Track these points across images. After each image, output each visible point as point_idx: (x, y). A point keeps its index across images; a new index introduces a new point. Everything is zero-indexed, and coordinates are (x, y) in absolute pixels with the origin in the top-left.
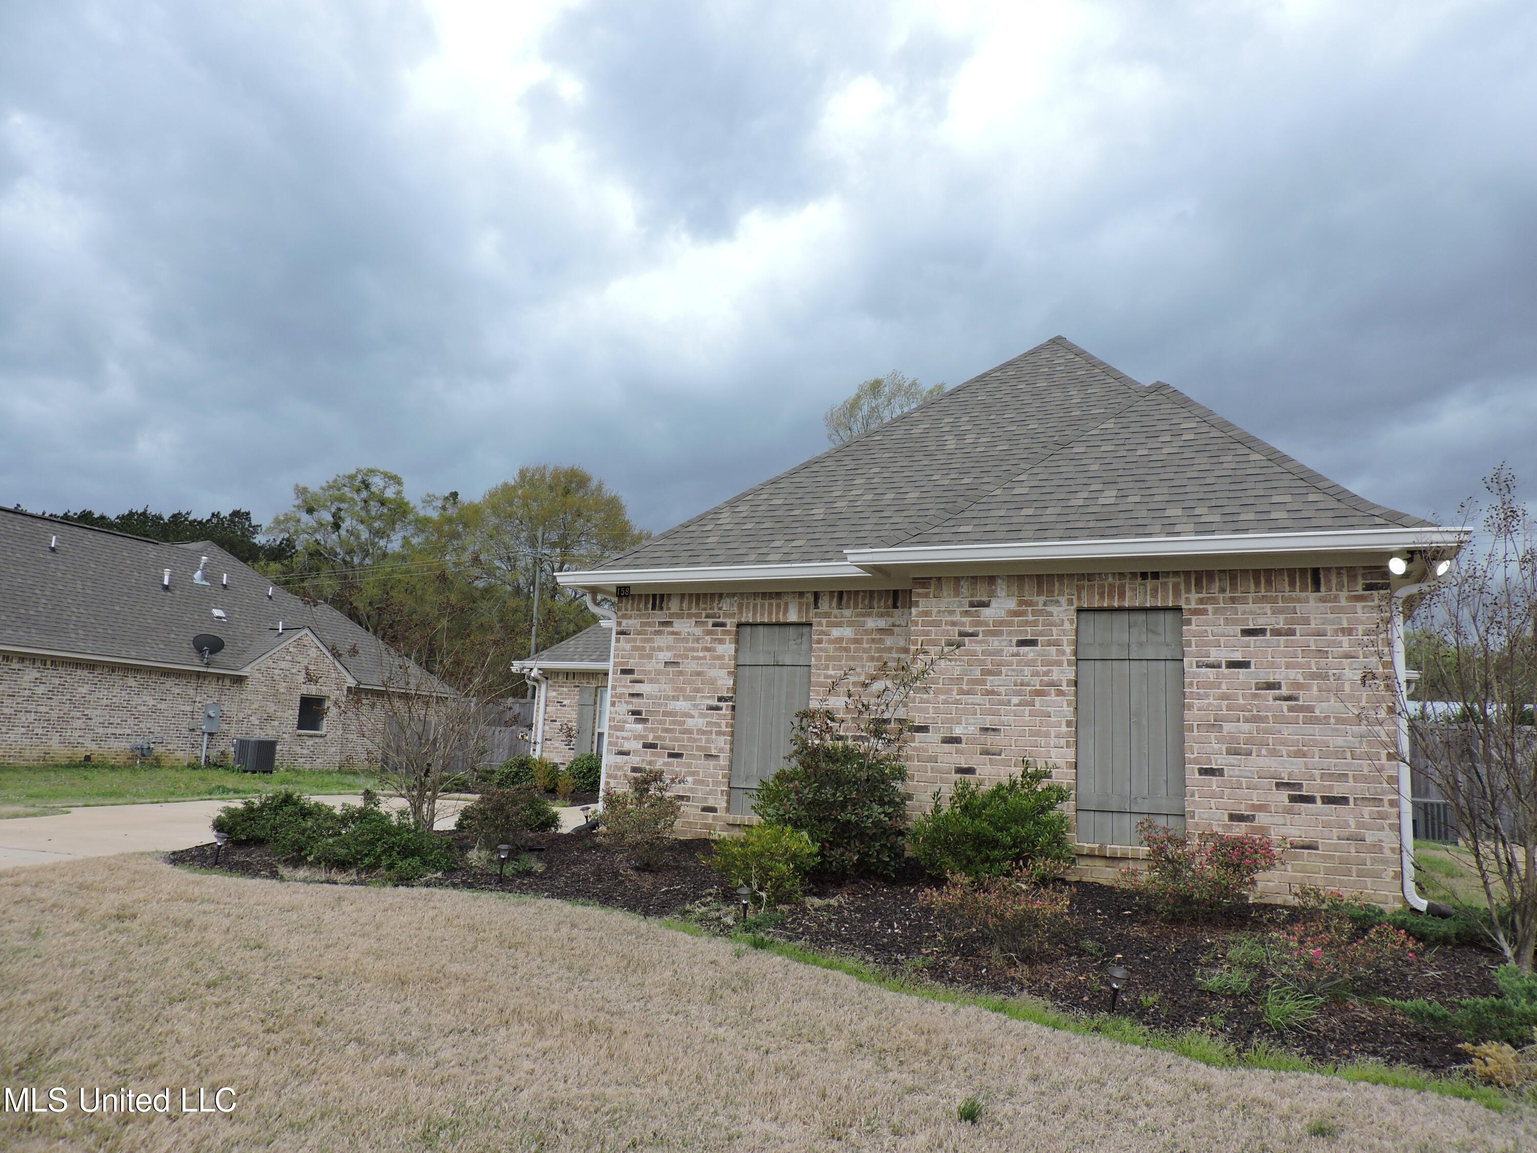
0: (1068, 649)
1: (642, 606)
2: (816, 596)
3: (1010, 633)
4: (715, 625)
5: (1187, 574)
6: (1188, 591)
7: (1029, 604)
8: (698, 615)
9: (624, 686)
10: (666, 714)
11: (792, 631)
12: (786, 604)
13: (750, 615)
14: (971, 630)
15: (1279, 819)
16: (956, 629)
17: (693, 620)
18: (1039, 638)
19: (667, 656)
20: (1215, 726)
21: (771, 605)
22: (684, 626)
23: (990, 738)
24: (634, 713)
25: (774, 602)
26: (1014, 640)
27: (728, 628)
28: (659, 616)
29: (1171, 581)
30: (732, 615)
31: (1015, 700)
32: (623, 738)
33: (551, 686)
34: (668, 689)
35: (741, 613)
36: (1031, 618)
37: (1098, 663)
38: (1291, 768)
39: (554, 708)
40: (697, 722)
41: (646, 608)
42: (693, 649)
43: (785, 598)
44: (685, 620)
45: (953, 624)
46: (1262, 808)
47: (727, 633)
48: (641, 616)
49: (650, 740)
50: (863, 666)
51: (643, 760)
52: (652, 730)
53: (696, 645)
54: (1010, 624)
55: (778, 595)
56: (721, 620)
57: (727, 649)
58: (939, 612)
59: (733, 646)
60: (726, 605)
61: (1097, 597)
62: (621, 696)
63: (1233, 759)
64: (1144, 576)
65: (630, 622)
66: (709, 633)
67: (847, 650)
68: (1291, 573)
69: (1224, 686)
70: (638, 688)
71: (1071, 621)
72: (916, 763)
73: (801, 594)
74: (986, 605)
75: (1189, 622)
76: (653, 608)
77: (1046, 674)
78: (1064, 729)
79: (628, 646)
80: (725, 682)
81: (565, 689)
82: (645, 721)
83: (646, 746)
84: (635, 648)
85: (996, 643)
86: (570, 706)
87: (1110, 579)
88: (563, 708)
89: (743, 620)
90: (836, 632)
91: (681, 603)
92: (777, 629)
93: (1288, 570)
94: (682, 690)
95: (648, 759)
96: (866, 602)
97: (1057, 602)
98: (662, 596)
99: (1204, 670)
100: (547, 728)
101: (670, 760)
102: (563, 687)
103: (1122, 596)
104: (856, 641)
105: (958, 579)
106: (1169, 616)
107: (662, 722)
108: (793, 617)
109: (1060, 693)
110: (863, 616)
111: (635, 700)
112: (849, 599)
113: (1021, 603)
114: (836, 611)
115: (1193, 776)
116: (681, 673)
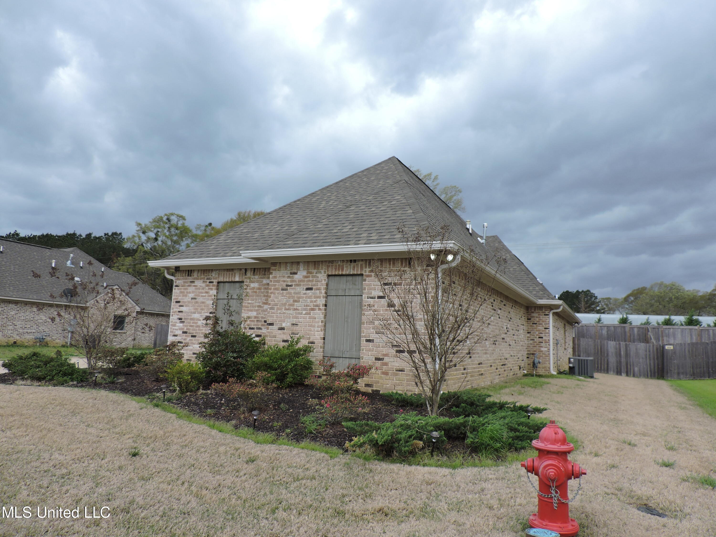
0: (323, 291)
1: (184, 275)
2: (246, 270)
3: (303, 285)
4: (210, 282)
5: (366, 260)
6: (366, 267)
7: (311, 273)
8: (204, 278)
9: (176, 308)
10: (191, 319)
12: (235, 273)
13: (222, 278)
14: (290, 284)
15: (392, 360)
16: (285, 283)
17: (202, 280)
18: (314, 287)
19: (191, 295)
20: (372, 322)
21: (229, 274)
22: (199, 283)
23: (295, 328)
24: (180, 319)
25: (231, 273)
26: (305, 288)
27: (214, 284)
28: (190, 279)
29: (360, 263)
30: (216, 278)
31: (304, 312)
32: (175, 329)
34: (192, 309)
35: (219, 278)
36: (311, 279)
37: (335, 297)
38: (397, 339)
40: (202, 323)
41: (185, 276)
42: (202, 293)
43: (235, 271)
44: (199, 281)
45: (284, 281)
46: (387, 355)
47: (213, 286)
48: (183, 279)
49: (185, 330)
50: (261, 299)
51: (182, 339)
52: (186, 326)
53: (203, 291)
54: (304, 281)
55: (232, 270)
56: (212, 280)
57: (214, 292)
58: (280, 276)
59: (216, 291)
60: (214, 274)
61: (334, 270)
62: (176, 312)
63: (377, 336)
64: (351, 261)
65: (180, 281)
66: (207, 286)
67: (256, 292)
68: (402, 259)
69: (376, 306)
70: (182, 309)
71: (325, 280)
72: (269, 338)
73: (241, 269)
74: (296, 273)
75: (365, 280)
76: (188, 276)
77: (315, 302)
78: (320, 324)
79: (178, 291)
80: (212, 306)
82: (183, 322)
83: (183, 332)
84: (181, 292)
85: (299, 289)
87: (339, 263)
89: (220, 280)
90: (252, 285)
91: (198, 273)
92: (232, 284)
93: (401, 258)
94: (197, 309)
95: (184, 338)
97: (320, 272)
98: (191, 270)
99: (369, 300)
101: (192, 338)
103: (343, 270)
104: (259, 289)
105: (286, 263)
106: (359, 278)
107: (189, 323)
108: (237, 279)
109: (320, 309)
110: (262, 278)
111: (180, 314)
112: (257, 271)
113: (308, 273)
114: (252, 276)
115: (363, 342)
116: (197, 302)
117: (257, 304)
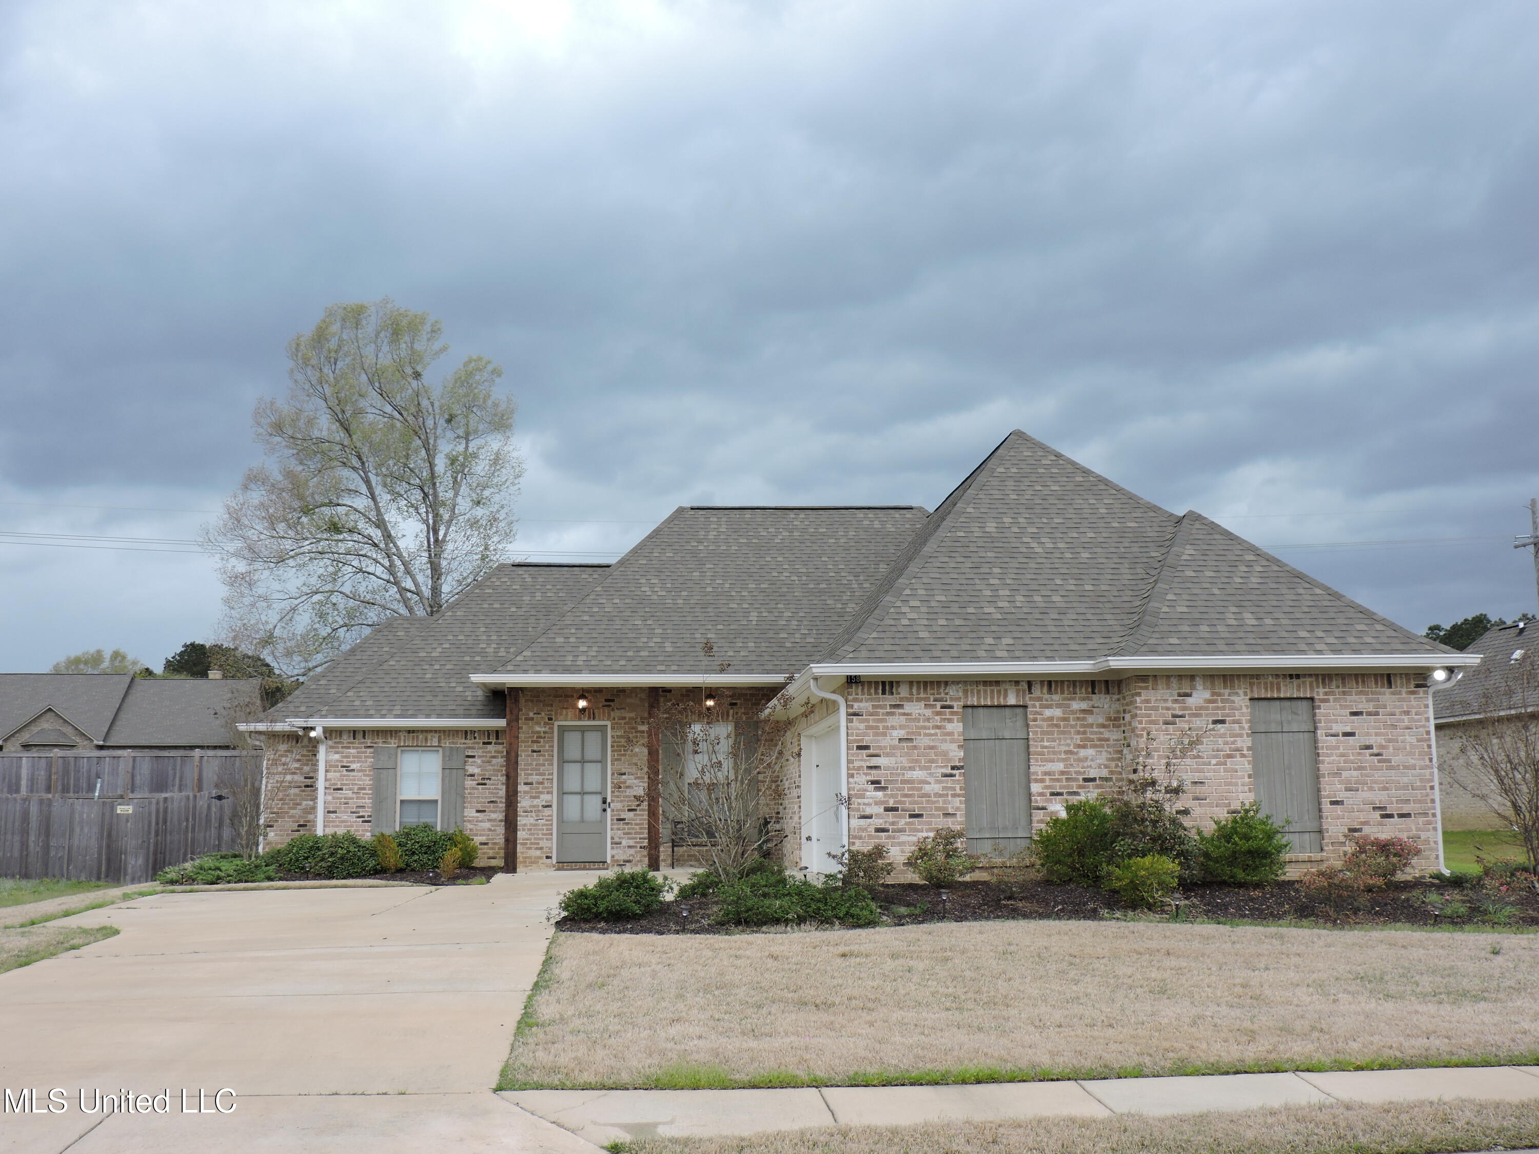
0: (1246, 726)
1: (873, 691)
2: (1030, 684)
3: (1207, 715)
4: (943, 707)
5: (1317, 676)
6: (1318, 687)
7: (1219, 695)
8: (928, 699)
9: (861, 760)
10: (904, 782)
11: (1008, 711)
12: (1006, 691)
13: (975, 699)
14: (1180, 713)
15: (1375, 829)
16: (1170, 712)
17: (922, 704)
18: (1227, 719)
19: (902, 733)
20: (1337, 774)
21: (992, 691)
22: (915, 708)
23: (1198, 788)
24: (873, 782)
25: (995, 689)
26: (1211, 720)
27: (955, 709)
28: (889, 700)
29: (1308, 680)
30: (959, 699)
31: (1214, 761)
32: (864, 804)
33: (331, 747)
34: (904, 761)
35: (967, 697)
36: (1220, 705)
37: (1263, 735)
38: (1380, 797)
39: (338, 774)
40: (933, 788)
41: (876, 693)
42: (925, 728)
43: (1002, 688)
44: (915, 703)
45: (1168, 709)
46: (1366, 823)
47: (956, 713)
48: (872, 700)
49: (891, 804)
50: (1072, 738)
51: (886, 822)
52: (892, 796)
53: (927, 724)
54: (1207, 709)
55: (997, 683)
56: (948, 703)
57: (956, 727)
58: (1157, 700)
59: (961, 724)
60: (952, 691)
61: (1263, 691)
62: (859, 768)
63: (1349, 794)
64: (1291, 676)
65: (862, 705)
66: (938, 714)
67: (1057, 726)
68: (1376, 675)
69: (1341, 748)
70: (874, 761)
71: (1247, 707)
73: (1017, 683)
74: (1189, 695)
75: (1319, 708)
76: (884, 693)
77: (1233, 743)
78: (1247, 780)
79: (862, 726)
80: (957, 754)
81: (352, 751)
82: (884, 789)
83: (887, 809)
84: (868, 728)
85: (1198, 722)
86: (359, 771)
87: (1270, 678)
88: (352, 774)
89: (969, 703)
90: (1048, 713)
91: (911, 689)
92: (994, 710)
93: (1374, 674)
94: (917, 761)
95: (891, 820)
96: (1071, 689)
97: (1237, 693)
98: (891, 683)
99: (1330, 738)
100: (330, 798)
101: (911, 820)
102: (349, 748)
103: (1279, 690)
104: (1065, 719)
105: (1168, 677)
106: (1305, 703)
107: (899, 789)
108: (1012, 700)
109: (1243, 756)
110: (1069, 700)
111: (873, 772)
112: (1056, 686)
113: (1213, 694)
114: (1046, 696)
115: (1326, 806)
116: (915, 747)
117: (1064, 748)
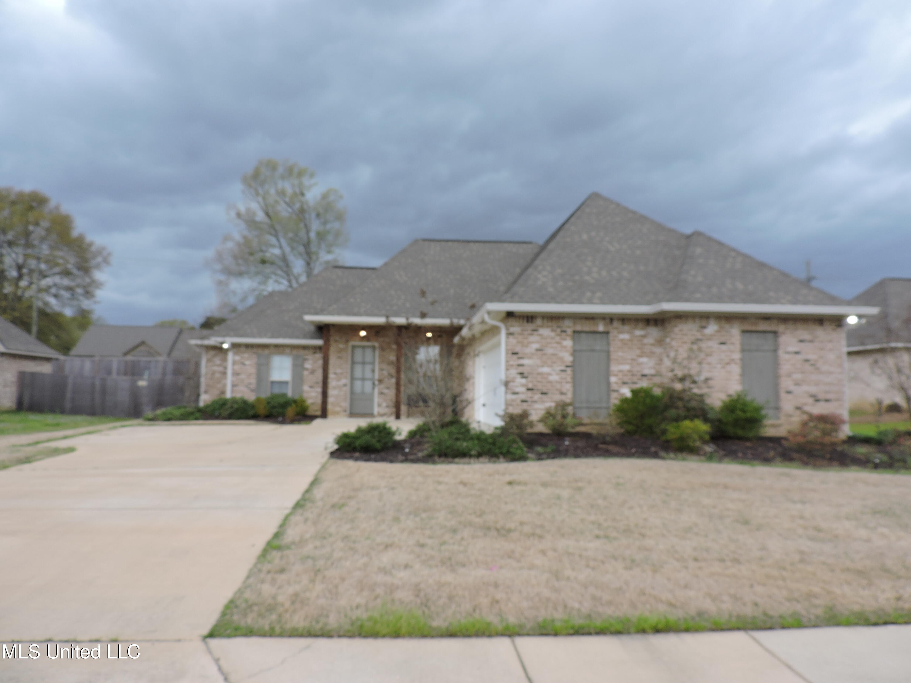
0: (738, 346)
1: (521, 321)
2: (612, 320)
3: (716, 339)
4: (561, 331)
5: (780, 318)
6: (780, 325)
7: (723, 328)
9: (514, 361)
10: (539, 374)
11: (598, 336)
12: (598, 323)
13: (580, 327)
14: (700, 338)
15: (811, 408)
16: (694, 337)
17: (550, 328)
18: (727, 342)
19: (537, 346)
20: (789, 375)
21: (589, 323)
22: (546, 332)
24: (520, 374)
25: (592, 322)
26: (718, 342)
28: (530, 327)
29: (775, 321)
30: (570, 327)
31: (719, 366)
32: (515, 386)
34: (538, 362)
35: (574, 327)
36: (724, 334)
37: (748, 352)
40: (554, 378)
41: (523, 322)
42: (551, 343)
43: (597, 321)
44: (545, 329)
45: (693, 335)
46: (806, 404)
47: (567, 335)
48: (520, 326)
49: (530, 386)
50: (635, 352)
51: (527, 397)
52: (531, 382)
53: (552, 341)
54: (716, 336)
55: (593, 319)
56: (564, 329)
57: (568, 343)
58: (687, 330)
59: (571, 342)
60: (567, 323)
61: (749, 326)
62: (512, 366)
63: (796, 387)
64: (765, 318)
65: (515, 329)
66: (559, 335)
67: (627, 344)
68: (814, 319)
69: (792, 361)
70: (522, 362)
71: (739, 335)
73: (604, 318)
74: (706, 327)
75: (780, 337)
76: (527, 322)
77: (730, 356)
78: (738, 377)
79: (515, 341)
80: (568, 358)
82: (526, 377)
83: (529, 389)
84: (519, 342)
85: (711, 343)
86: (250, 365)
87: (752, 319)
89: (576, 330)
90: (622, 336)
91: (543, 320)
92: (592, 334)
94: (545, 362)
95: (530, 396)
96: (635, 323)
97: (734, 328)
98: (532, 316)
99: (786, 355)
103: (756, 326)
104: (631, 340)
105: (694, 316)
106: (771, 334)
107: (536, 378)
108: (601, 329)
109: (736, 364)
110: (634, 329)
112: (627, 321)
113: (720, 327)
114: (621, 327)
115: (783, 395)
116: (545, 354)
117: (630, 357)
